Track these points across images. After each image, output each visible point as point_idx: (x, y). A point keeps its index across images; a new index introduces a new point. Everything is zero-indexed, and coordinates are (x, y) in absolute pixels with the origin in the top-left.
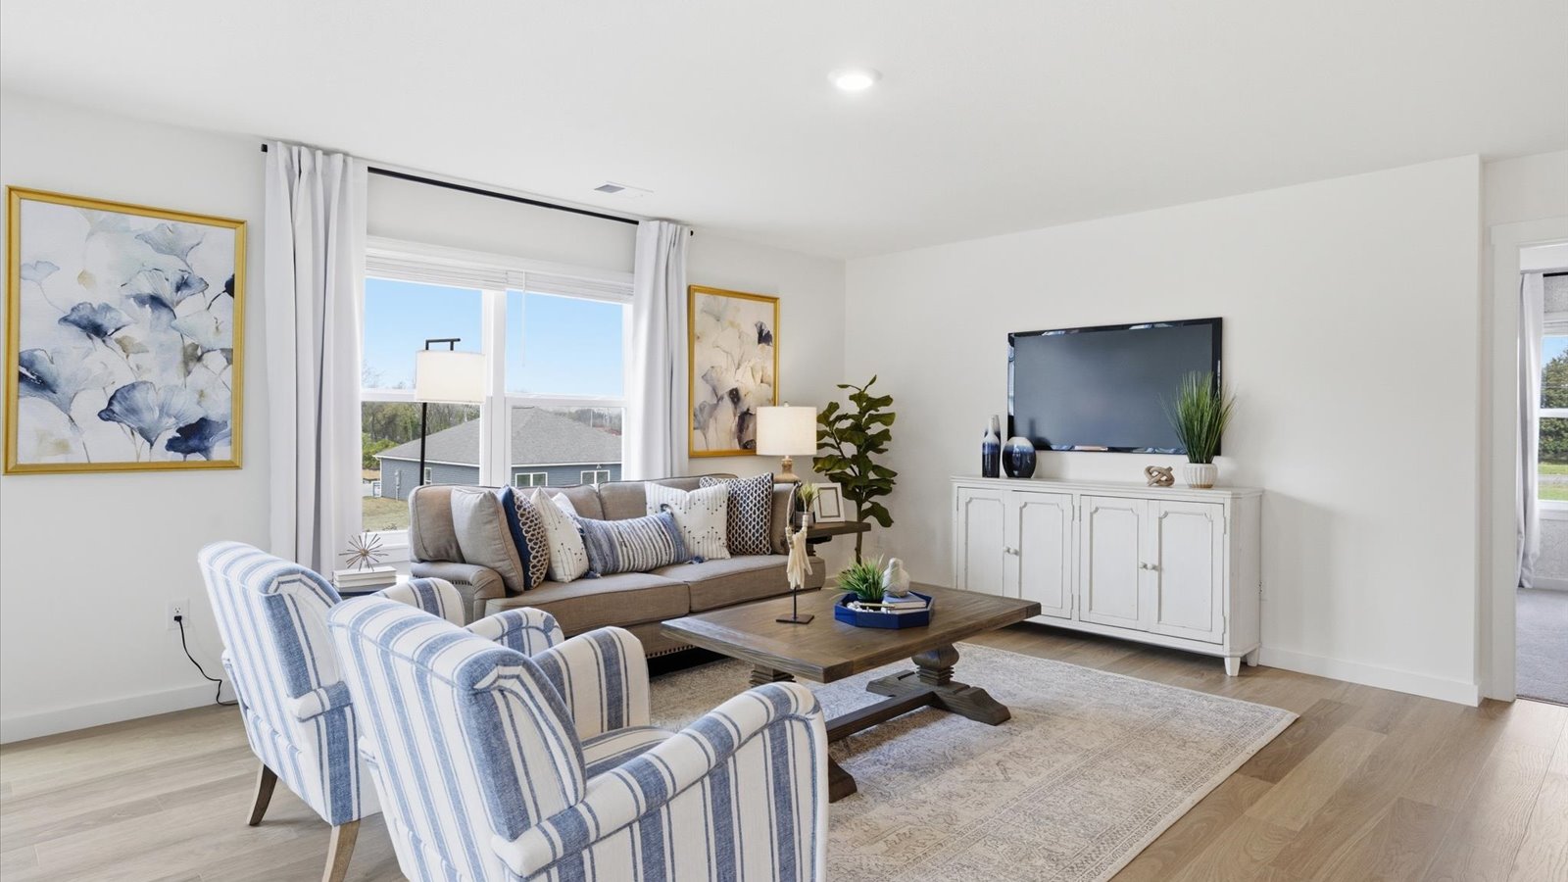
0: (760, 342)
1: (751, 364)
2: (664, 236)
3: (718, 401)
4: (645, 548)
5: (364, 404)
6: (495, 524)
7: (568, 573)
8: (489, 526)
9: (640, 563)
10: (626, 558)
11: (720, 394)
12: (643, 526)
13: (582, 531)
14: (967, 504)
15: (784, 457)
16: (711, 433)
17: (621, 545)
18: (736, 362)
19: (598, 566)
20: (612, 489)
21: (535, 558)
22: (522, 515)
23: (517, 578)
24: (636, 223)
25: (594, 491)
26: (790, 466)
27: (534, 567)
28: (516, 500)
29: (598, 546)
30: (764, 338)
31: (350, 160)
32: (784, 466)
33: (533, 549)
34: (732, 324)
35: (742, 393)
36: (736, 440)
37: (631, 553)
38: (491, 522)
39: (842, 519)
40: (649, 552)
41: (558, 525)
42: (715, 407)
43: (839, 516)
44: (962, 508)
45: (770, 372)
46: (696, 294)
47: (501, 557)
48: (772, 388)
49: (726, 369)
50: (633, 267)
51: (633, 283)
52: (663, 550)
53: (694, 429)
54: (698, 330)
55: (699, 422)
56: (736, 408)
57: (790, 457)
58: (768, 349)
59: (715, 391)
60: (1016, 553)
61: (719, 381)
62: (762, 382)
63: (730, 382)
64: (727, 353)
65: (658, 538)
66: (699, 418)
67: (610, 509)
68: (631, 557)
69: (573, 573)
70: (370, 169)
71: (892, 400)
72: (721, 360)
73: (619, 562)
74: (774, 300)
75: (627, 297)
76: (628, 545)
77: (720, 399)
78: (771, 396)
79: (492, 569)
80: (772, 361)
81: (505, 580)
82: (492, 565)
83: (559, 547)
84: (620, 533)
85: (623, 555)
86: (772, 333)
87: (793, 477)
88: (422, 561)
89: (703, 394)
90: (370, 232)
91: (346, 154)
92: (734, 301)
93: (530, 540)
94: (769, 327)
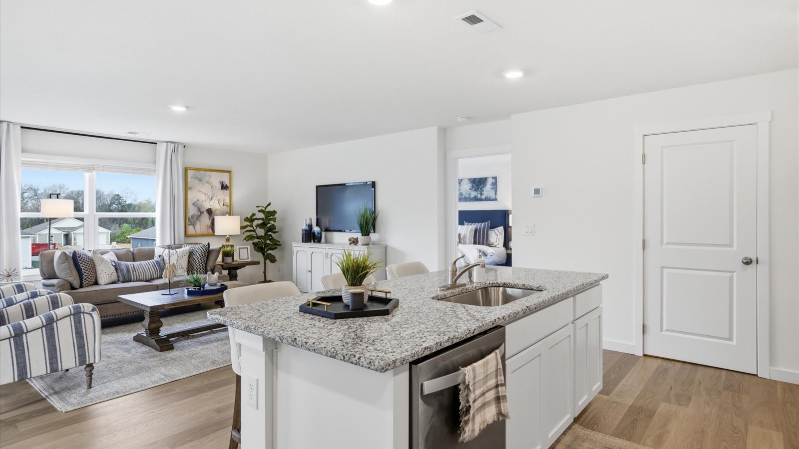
0: (222, 189)
1: (218, 198)
2: (169, 149)
3: (201, 213)
4: (145, 271)
5: (21, 219)
6: (67, 263)
7: (103, 281)
8: (64, 264)
9: (142, 277)
10: (135, 276)
11: (202, 210)
12: (147, 264)
13: (115, 266)
14: (296, 253)
15: (226, 236)
16: (198, 226)
17: (133, 271)
18: (210, 198)
19: (121, 279)
20: (139, 250)
21: (85, 276)
22: (80, 260)
23: (76, 283)
24: (156, 143)
25: (130, 251)
26: (229, 239)
27: (85, 279)
28: (77, 254)
29: (122, 271)
30: (224, 187)
31: (11, 125)
32: (226, 239)
33: (85, 272)
34: (208, 182)
35: (213, 210)
36: (211, 229)
37: (138, 274)
38: (64, 263)
39: (249, 260)
40: (147, 274)
41: (101, 264)
42: (199, 217)
43: (248, 259)
44: (295, 254)
45: (228, 201)
46: (189, 171)
47: (69, 276)
48: (229, 208)
49: (205, 201)
50: (156, 160)
51: (155, 167)
52: (154, 273)
53: (189, 225)
54: (190, 185)
55: (191, 222)
56: (210, 216)
57: (229, 236)
58: (227, 192)
59: (199, 209)
60: (310, 271)
61: (201, 205)
62: (223, 205)
63: (207, 205)
64: (205, 194)
65: (153, 269)
66: (189, 221)
67: (136, 257)
68: (138, 276)
69: (106, 281)
70: (22, 127)
71: (276, 212)
72: (202, 197)
73: (131, 277)
74: (229, 172)
75: (153, 173)
76: (137, 271)
77: (202, 213)
78: (228, 211)
79: (66, 280)
80: (229, 197)
81: (71, 284)
82: (66, 279)
83: (101, 272)
84: (134, 266)
85: (134, 275)
86: (228, 185)
87: (230, 243)
88: (45, 279)
89: (192, 211)
90: (23, 151)
91: (9, 123)
92: (209, 173)
93: (84, 269)
94: (227, 183)
